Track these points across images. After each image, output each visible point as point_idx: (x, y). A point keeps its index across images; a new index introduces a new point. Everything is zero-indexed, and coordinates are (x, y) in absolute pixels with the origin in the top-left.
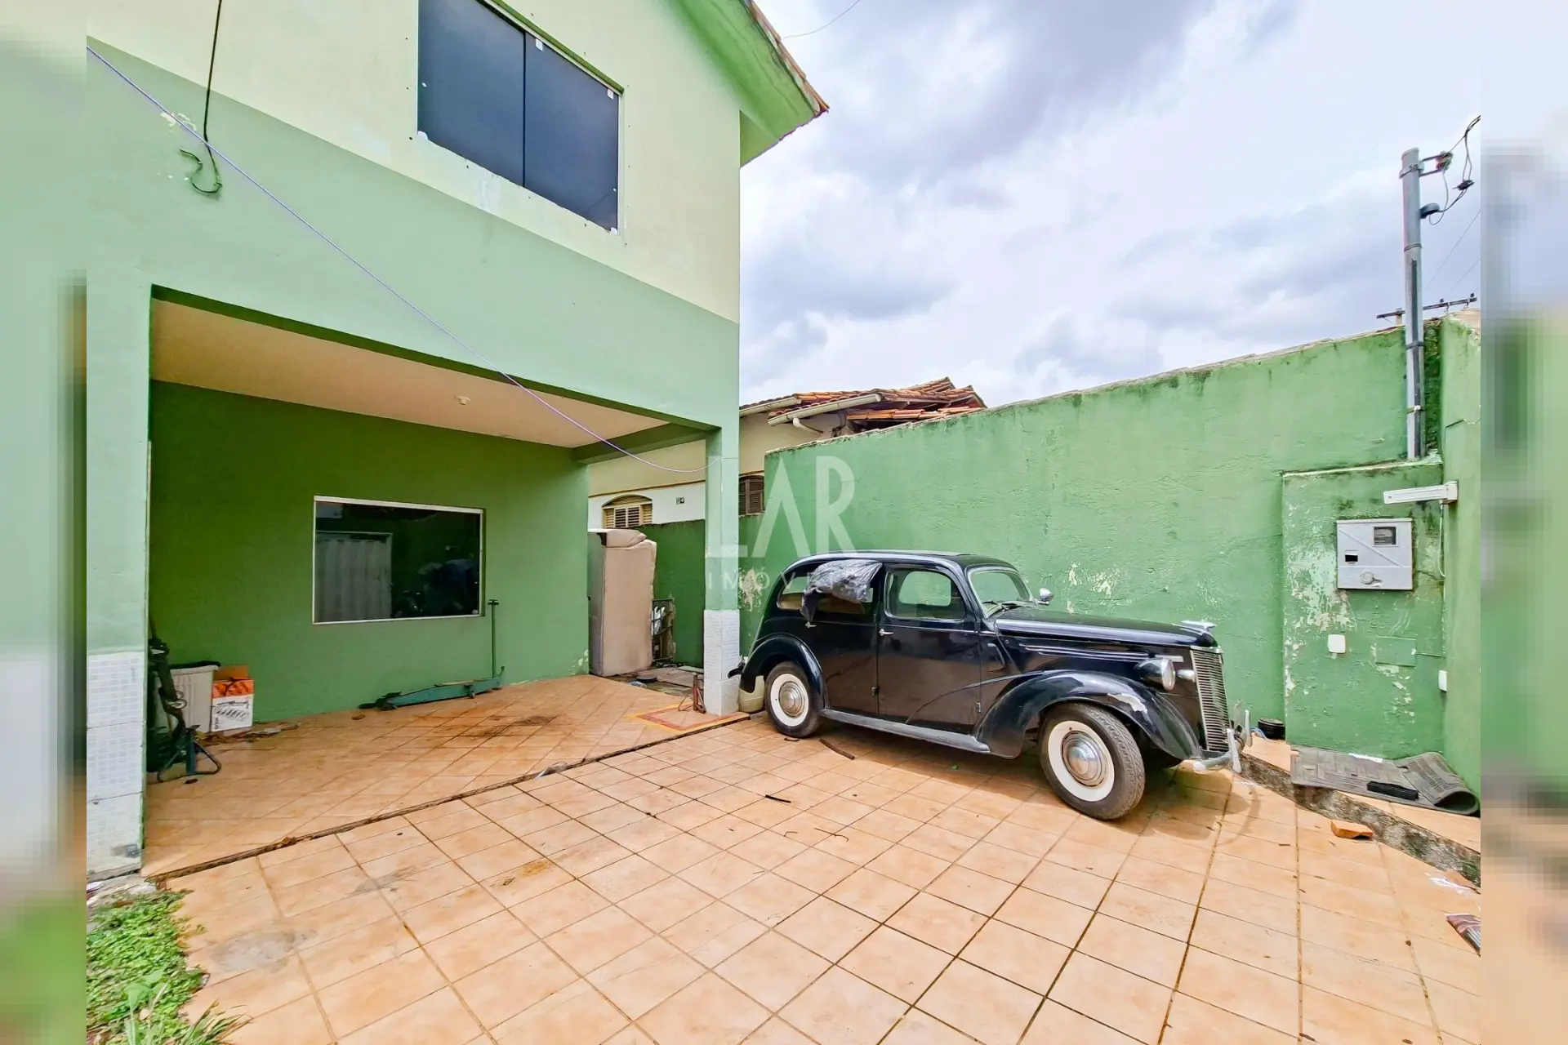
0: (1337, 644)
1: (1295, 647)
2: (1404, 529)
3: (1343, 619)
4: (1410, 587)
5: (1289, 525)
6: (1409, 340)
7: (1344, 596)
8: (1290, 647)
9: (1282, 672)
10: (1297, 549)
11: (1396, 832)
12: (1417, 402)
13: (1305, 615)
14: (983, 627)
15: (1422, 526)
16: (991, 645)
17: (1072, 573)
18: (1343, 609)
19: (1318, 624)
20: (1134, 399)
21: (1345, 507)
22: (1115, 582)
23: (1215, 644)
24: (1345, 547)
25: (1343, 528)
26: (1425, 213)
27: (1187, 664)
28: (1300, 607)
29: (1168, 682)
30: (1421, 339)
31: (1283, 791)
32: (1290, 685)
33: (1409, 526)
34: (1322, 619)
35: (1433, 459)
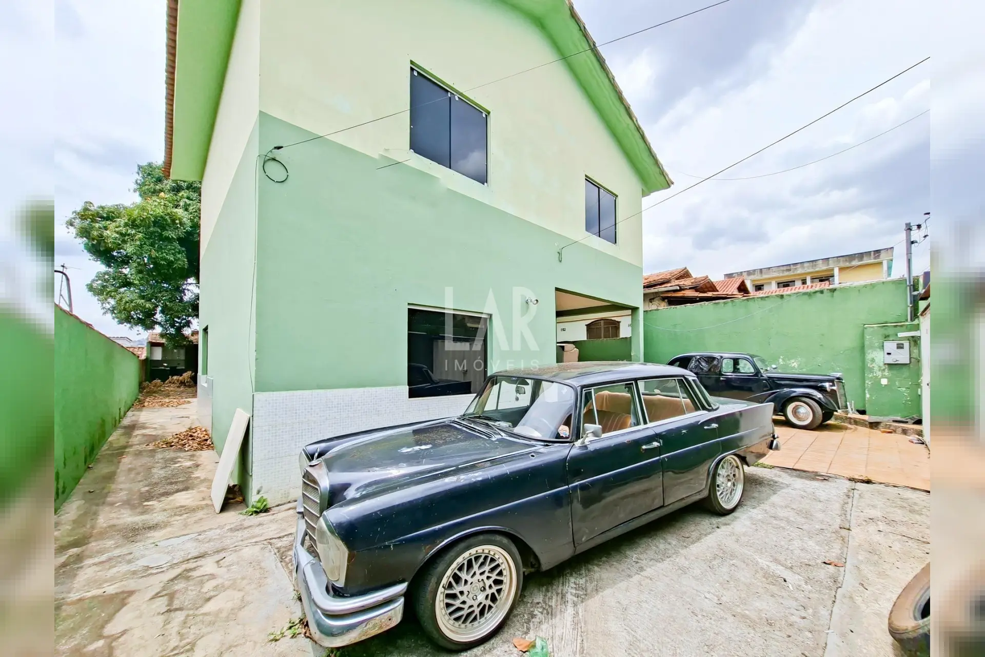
0: (884, 382)
1: (870, 383)
2: (906, 344)
3: (886, 373)
4: (908, 362)
5: (867, 343)
6: (908, 283)
7: (887, 366)
8: (868, 383)
9: (865, 392)
10: (870, 351)
11: (900, 430)
12: (911, 304)
13: (873, 372)
14: (762, 376)
15: (912, 343)
16: (764, 381)
17: (781, 360)
18: (886, 371)
19: (877, 375)
20: (806, 297)
21: (887, 337)
22: (799, 363)
23: (842, 380)
24: (887, 350)
25: (886, 343)
26: (912, 242)
27: (834, 385)
28: (871, 370)
29: (828, 389)
30: (912, 283)
31: (866, 426)
32: (868, 396)
33: (908, 343)
34: (879, 374)
35: (916, 322)
